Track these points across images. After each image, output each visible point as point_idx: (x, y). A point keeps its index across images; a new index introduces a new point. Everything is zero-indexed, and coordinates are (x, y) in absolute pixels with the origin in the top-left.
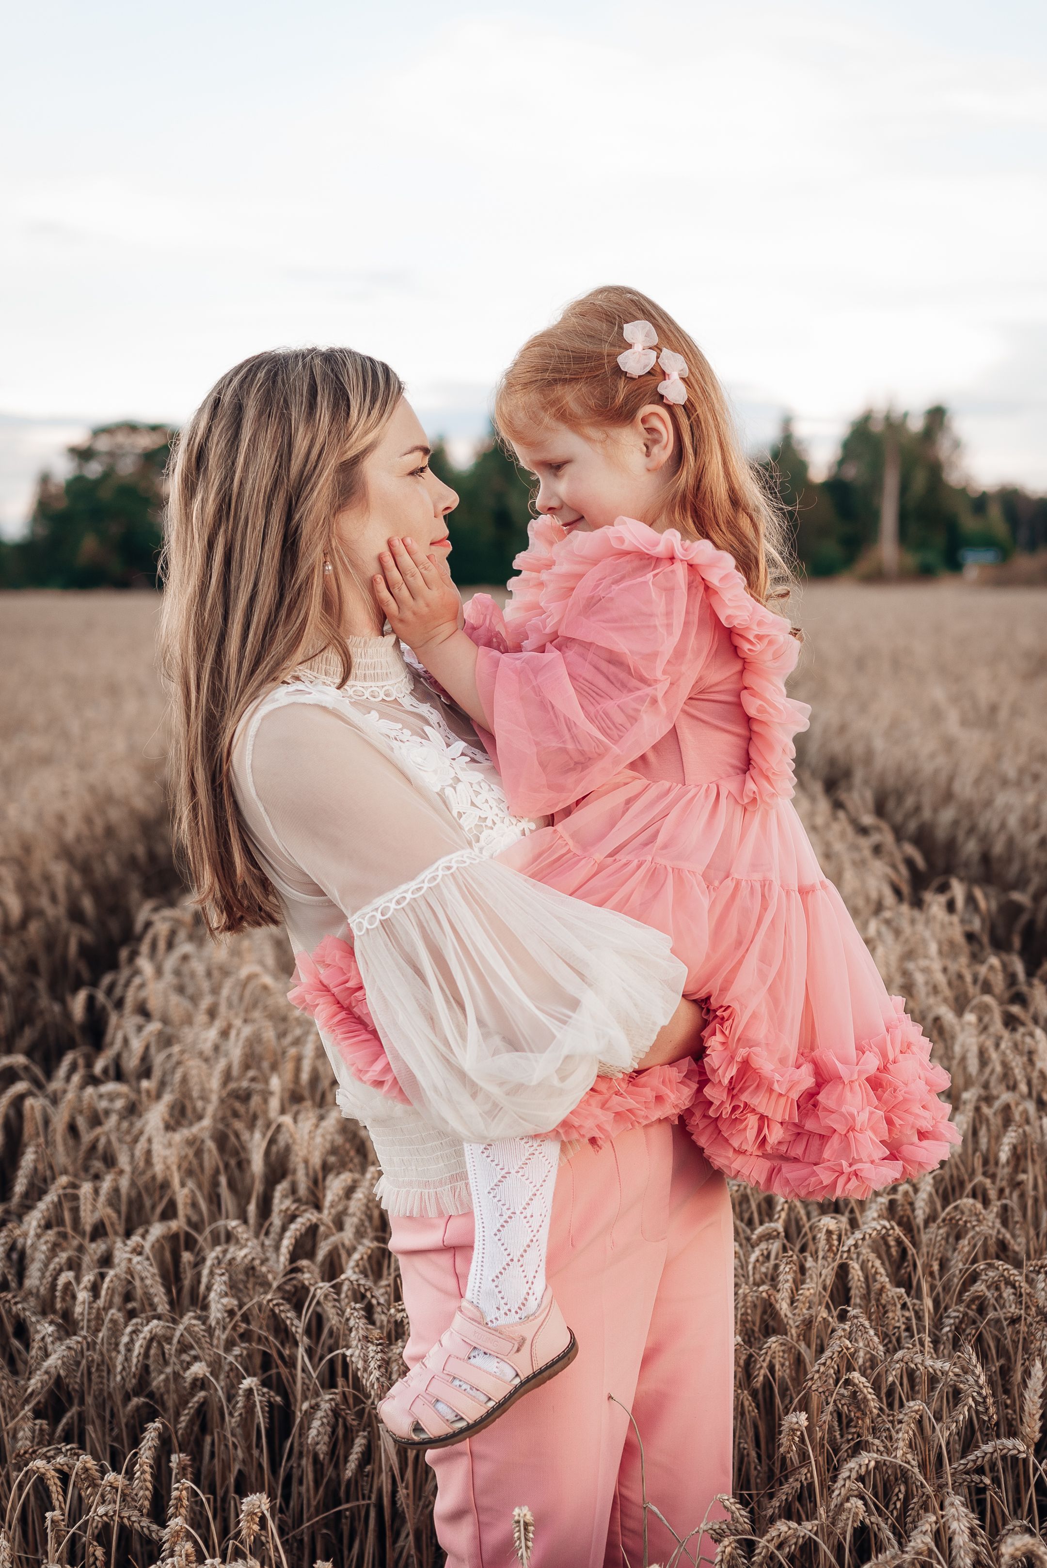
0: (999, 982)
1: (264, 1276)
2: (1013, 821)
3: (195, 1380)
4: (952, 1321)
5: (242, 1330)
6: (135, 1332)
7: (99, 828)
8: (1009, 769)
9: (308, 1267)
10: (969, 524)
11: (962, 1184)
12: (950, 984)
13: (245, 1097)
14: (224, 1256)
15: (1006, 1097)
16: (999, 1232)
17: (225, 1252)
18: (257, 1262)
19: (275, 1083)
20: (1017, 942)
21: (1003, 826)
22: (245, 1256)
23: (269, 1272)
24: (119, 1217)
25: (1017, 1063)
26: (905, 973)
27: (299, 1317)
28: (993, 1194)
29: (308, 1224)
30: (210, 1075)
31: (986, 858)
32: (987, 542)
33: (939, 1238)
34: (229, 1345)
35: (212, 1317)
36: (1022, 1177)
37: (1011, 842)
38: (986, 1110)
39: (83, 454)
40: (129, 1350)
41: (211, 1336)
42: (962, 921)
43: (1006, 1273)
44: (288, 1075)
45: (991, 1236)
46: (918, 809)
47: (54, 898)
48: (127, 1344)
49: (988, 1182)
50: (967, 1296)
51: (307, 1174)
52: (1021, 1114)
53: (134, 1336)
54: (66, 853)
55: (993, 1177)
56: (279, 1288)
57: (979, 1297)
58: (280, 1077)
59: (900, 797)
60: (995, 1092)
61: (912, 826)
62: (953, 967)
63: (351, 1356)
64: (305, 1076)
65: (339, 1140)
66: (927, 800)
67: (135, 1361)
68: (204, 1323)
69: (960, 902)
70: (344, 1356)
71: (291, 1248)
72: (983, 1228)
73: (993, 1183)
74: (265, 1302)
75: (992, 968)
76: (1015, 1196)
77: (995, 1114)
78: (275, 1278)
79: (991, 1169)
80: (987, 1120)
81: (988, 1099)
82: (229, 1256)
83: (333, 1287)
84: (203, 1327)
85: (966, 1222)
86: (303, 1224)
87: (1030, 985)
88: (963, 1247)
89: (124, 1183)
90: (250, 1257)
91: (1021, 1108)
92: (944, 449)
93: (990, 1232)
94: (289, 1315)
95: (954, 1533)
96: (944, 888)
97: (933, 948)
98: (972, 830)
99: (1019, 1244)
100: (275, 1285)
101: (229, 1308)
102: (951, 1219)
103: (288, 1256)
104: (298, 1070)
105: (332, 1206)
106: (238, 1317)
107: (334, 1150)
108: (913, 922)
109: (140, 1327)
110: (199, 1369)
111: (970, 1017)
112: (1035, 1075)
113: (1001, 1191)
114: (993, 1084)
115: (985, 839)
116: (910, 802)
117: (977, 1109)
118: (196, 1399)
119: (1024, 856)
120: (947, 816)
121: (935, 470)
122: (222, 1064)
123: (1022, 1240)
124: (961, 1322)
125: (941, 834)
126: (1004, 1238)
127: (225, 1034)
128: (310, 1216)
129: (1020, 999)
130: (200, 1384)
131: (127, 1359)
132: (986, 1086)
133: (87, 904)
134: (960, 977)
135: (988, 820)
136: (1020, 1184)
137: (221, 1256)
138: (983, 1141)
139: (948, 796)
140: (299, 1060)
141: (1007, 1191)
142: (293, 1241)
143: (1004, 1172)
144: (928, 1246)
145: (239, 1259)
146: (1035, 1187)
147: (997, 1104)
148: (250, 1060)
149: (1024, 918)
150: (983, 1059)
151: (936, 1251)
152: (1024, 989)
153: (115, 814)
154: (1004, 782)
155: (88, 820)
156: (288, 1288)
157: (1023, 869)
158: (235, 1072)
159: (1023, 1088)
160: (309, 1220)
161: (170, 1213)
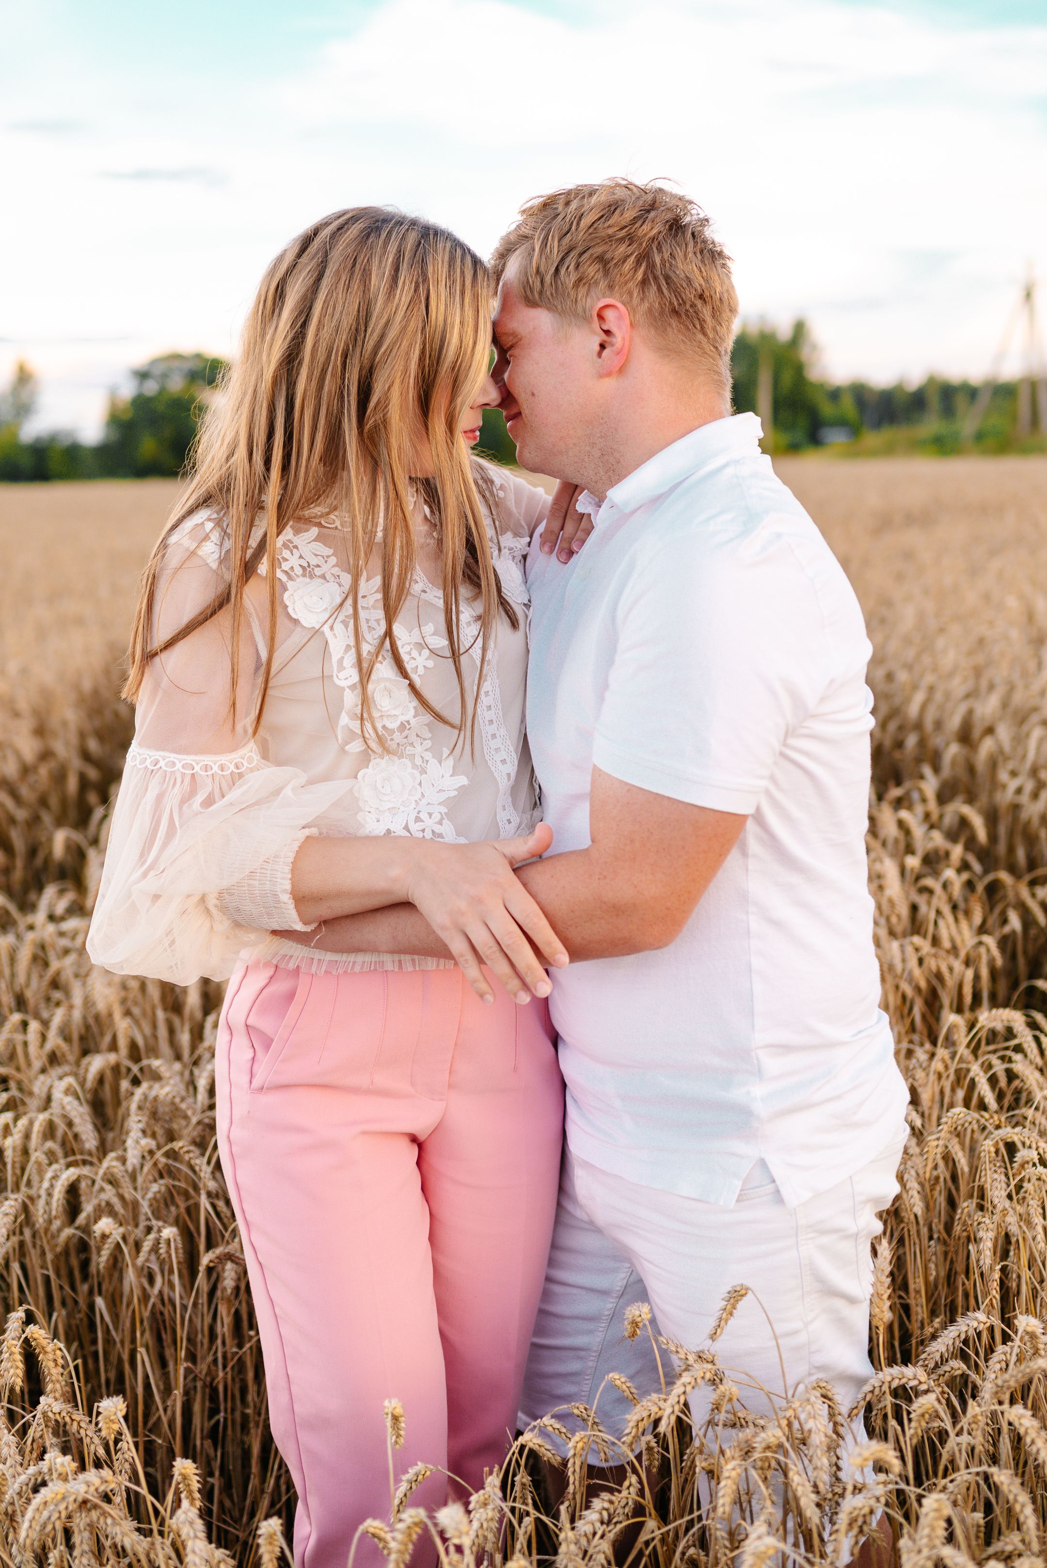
6: (55, 1177)
10: (827, 410)
14: (148, 1097)
17: (150, 1088)
18: (177, 1100)
22: (167, 1094)
23: (188, 1108)
24: (71, 1047)
32: (841, 423)
35: (129, 1160)
39: (143, 375)
40: (50, 1195)
48: (48, 1189)
53: (54, 1182)
67: (54, 1205)
68: (122, 1163)
78: (194, 1114)
82: (152, 1095)
84: (122, 1169)
89: (77, 1014)
90: (170, 1096)
92: (805, 354)
94: (197, 1161)
95: (810, 1431)
101: (148, 1149)
109: (59, 1174)
121: (799, 369)
131: (48, 1203)
133: (93, 745)
137: (147, 1092)
145: (162, 1097)
161: (113, 1047)
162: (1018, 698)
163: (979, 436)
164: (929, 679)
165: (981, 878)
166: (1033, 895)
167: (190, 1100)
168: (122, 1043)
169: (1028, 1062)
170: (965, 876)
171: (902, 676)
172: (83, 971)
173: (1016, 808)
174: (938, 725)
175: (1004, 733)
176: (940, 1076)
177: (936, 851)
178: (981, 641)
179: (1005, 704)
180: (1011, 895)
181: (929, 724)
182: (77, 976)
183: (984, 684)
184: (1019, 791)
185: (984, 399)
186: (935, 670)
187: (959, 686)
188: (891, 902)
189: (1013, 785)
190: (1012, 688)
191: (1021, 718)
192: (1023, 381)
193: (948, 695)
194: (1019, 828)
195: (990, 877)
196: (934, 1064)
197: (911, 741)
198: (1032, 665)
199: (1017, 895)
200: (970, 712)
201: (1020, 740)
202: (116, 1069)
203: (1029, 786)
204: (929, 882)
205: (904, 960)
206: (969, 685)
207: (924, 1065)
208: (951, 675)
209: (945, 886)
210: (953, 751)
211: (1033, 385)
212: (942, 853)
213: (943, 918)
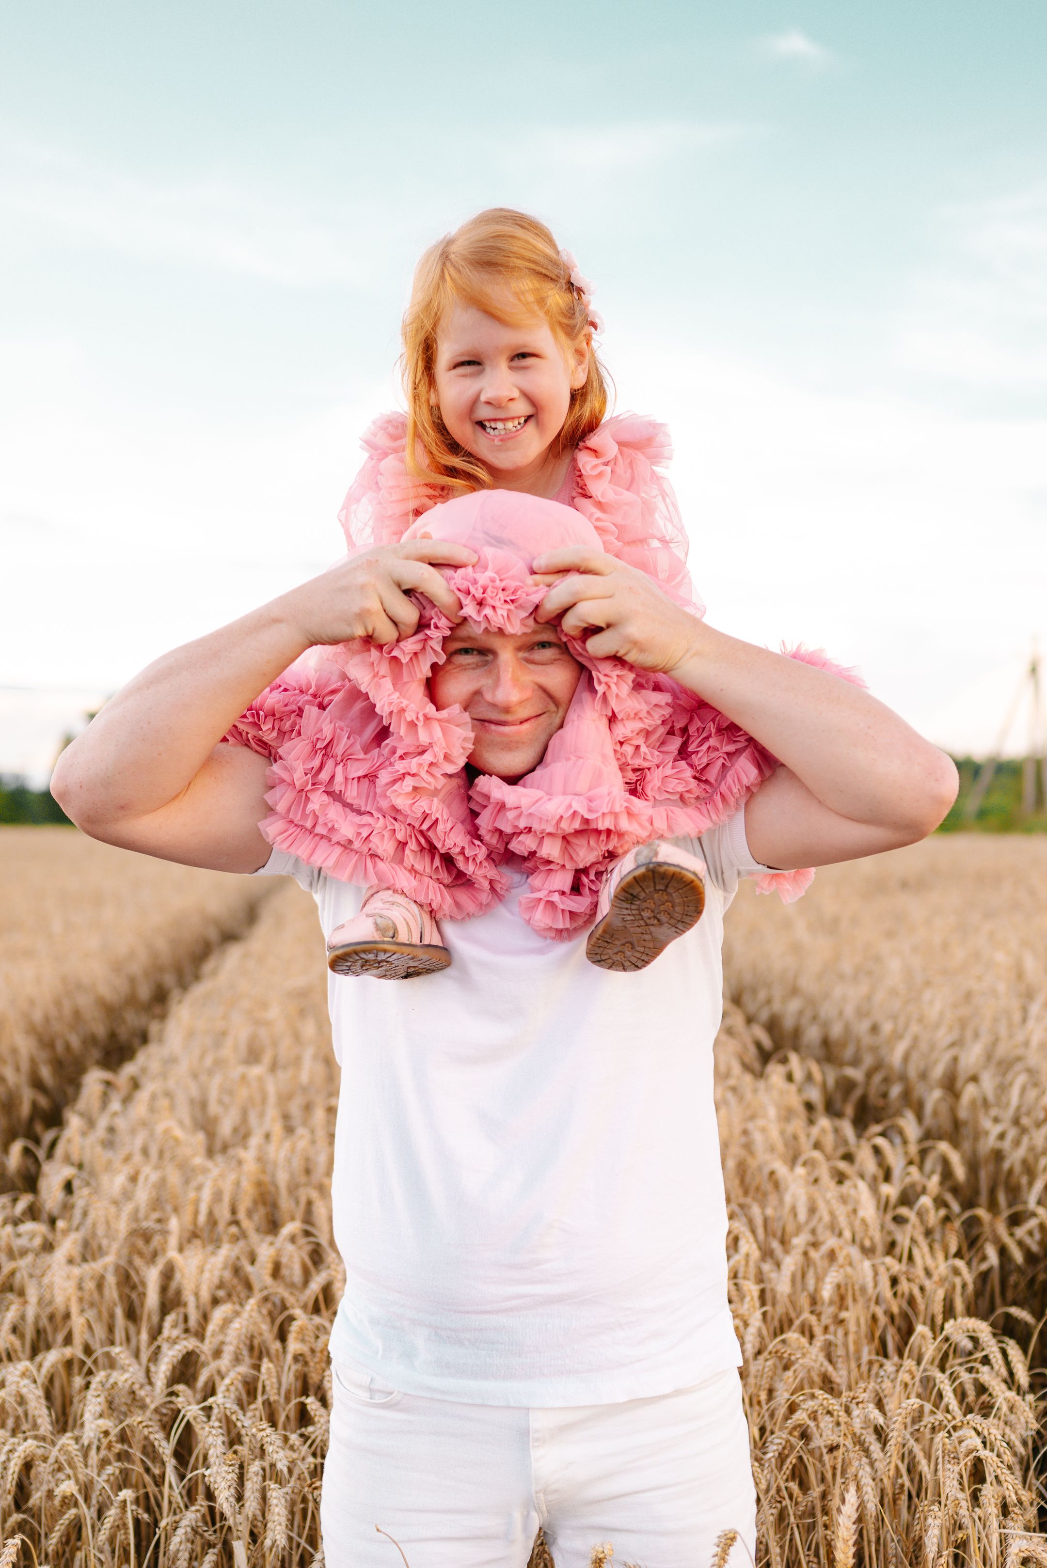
0: (829, 1141)
1: (143, 1400)
2: (849, 1010)
3: (64, 1498)
4: (775, 1447)
5: (117, 1451)
6: (13, 1451)
7: (67, 1010)
8: (847, 967)
9: (184, 1392)
11: (791, 1322)
12: (786, 1145)
13: (147, 1237)
14: (107, 1380)
15: (831, 1242)
16: (822, 1365)
17: (108, 1377)
18: (136, 1387)
19: (174, 1224)
20: (849, 1110)
21: (841, 1014)
22: (126, 1380)
23: (147, 1395)
24: (23, 1345)
25: (842, 1212)
26: (745, 1132)
27: (168, 1438)
28: (818, 1330)
29: (184, 1352)
30: (118, 1217)
31: (826, 1042)
33: (766, 1370)
34: (104, 1463)
35: (85, 1436)
36: (844, 1315)
37: (847, 1029)
38: (814, 1254)
40: (5, 1468)
41: (86, 1456)
42: (800, 1091)
43: (825, 1402)
44: (188, 1217)
45: (813, 1367)
46: (769, 1002)
47: (18, 1069)
48: (4, 1462)
49: (813, 1319)
50: (790, 1423)
51: (198, 1307)
52: (845, 1258)
54: (32, 1030)
55: (819, 1315)
56: (156, 1410)
57: (800, 1426)
58: (179, 1218)
59: (754, 991)
60: (821, 1238)
61: (764, 1015)
62: (791, 1128)
63: (210, 1476)
64: (202, 1218)
65: (228, 1275)
66: (778, 993)
67: (10, 1478)
68: (77, 1443)
69: (798, 1075)
70: (204, 1476)
71: (168, 1373)
72: (805, 1361)
73: (819, 1320)
74: (135, 1424)
75: (823, 1131)
76: (840, 1332)
77: (822, 1258)
78: (152, 1401)
79: (818, 1308)
80: (815, 1265)
81: (815, 1245)
82: (111, 1381)
83: (203, 1409)
84: (76, 1447)
85: (790, 1355)
86: (180, 1351)
87: (858, 1146)
88: (789, 1378)
89: (31, 1312)
90: (130, 1382)
91: (844, 1252)
93: (813, 1364)
94: (157, 1436)
96: (784, 1061)
97: (772, 1112)
98: (815, 1018)
99: (841, 1377)
100: (152, 1407)
101: (104, 1429)
102: (776, 1352)
103: (165, 1381)
104: (196, 1213)
105: (213, 1336)
106: (112, 1437)
107: (221, 1285)
108: (755, 1091)
109: (14, 1447)
110: (68, 1487)
111: (800, 1171)
112: (857, 1223)
113: (826, 1329)
114: (820, 1230)
115: (826, 1025)
116: (762, 995)
117: (805, 1254)
118: (66, 1516)
119: (858, 1041)
120: (794, 1006)
122: (128, 1208)
123: (844, 1373)
124: (784, 1448)
125: (788, 1023)
126: (826, 1371)
127: (134, 1179)
128: (190, 1344)
129: (848, 1157)
130: (68, 1502)
132: (813, 1232)
133: (46, 1073)
134: (795, 1137)
135: (827, 1010)
136: (842, 1322)
137: (104, 1381)
138: (811, 1282)
139: (794, 991)
140: (197, 1202)
141: (832, 1328)
142: (170, 1367)
143: (828, 1312)
144: (756, 1377)
145: (120, 1384)
146: (858, 1324)
147: (824, 1249)
148: (156, 1204)
149: (857, 1093)
150: (812, 1210)
151: (764, 1382)
152: (853, 1149)
153: (84, 1001)
154: (841, 977)
155: (58, 1004)
156: (164, 1411)
157: (858, 1050)
158: (141, 1215)
159: (847, 1234)
160: (186, 1347)
161: (68, 1340)
162: (1002, 1050)
163: (982, 814)
164: (914, 1028)
165: (959, 1216)
166: (1012, 1235)
167: (148, 1388)
168: (78, 1340)
169: (994, 1374)
170: (942, 1212)
171: (887, 1028)
172: (38, 1272)
173: (998, 1156)
174: (923, 1076)
175: (988, 1083)
176: (906, 1385)
177: (913, 1185)
178: (968, 996)
179: (989, 1056)
180: (987, 1229)
181: (912, 1072)
182: (31, 1276)
183: (969, 1034)
184: (1002, 1136)
185: (987, 777)
186: (921, 1020)
187: (943, 1037)
188: (864, 1222)
189: (996, 1130)
190: (995, 1042)
191: (1005, 1066)
192: (1027, 760)
193: (932, 1047)
194: (1002, 1178)
195: (967, 1214)
196: (900, 1374)
197: (895, 1091)
198: (1017, 1016)
199: (994, 1231)
200: (955, 1060)
201: (1003, 1089)
202: (69, 1364)
203: (1012, 1133)
204: (904, 1211)
205: (876, 1285)
206: (954, 1036)
207: (892, 1376)
208: (937, 1026)
209: (920, 1214)
210: (934, 1097)
211: (1038, 764)
212: (919, 1188)
213: (918, 1246)
